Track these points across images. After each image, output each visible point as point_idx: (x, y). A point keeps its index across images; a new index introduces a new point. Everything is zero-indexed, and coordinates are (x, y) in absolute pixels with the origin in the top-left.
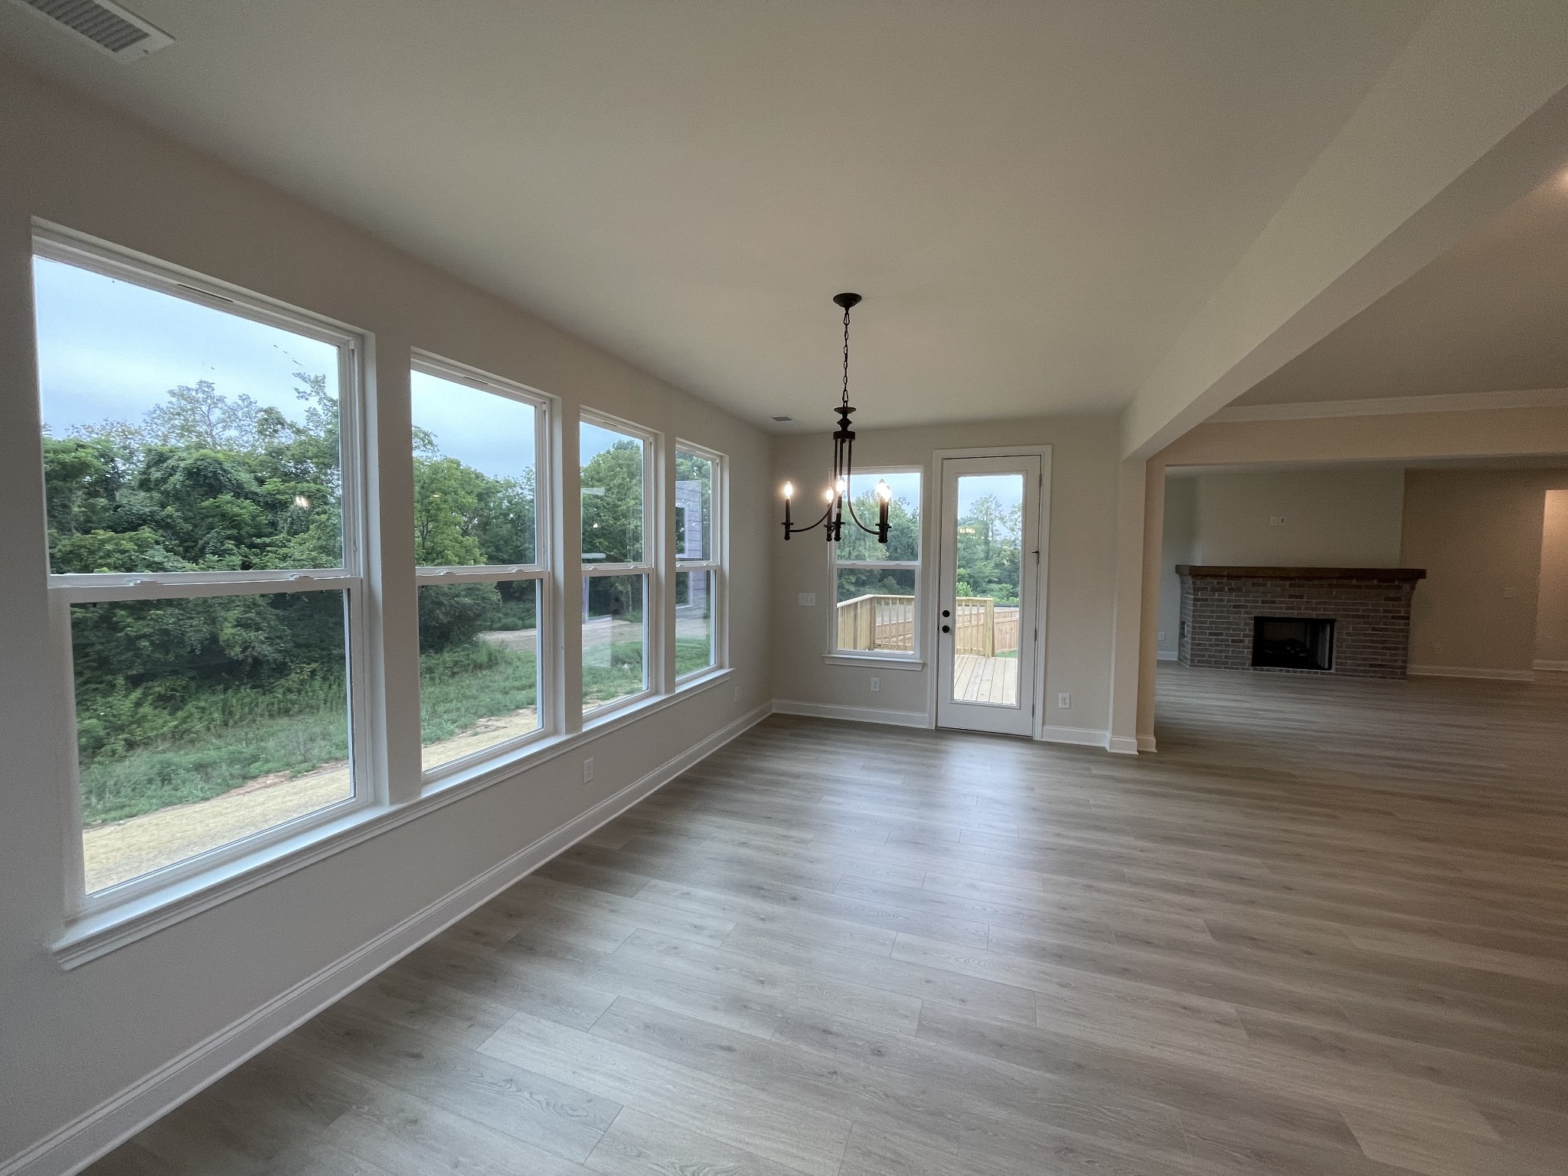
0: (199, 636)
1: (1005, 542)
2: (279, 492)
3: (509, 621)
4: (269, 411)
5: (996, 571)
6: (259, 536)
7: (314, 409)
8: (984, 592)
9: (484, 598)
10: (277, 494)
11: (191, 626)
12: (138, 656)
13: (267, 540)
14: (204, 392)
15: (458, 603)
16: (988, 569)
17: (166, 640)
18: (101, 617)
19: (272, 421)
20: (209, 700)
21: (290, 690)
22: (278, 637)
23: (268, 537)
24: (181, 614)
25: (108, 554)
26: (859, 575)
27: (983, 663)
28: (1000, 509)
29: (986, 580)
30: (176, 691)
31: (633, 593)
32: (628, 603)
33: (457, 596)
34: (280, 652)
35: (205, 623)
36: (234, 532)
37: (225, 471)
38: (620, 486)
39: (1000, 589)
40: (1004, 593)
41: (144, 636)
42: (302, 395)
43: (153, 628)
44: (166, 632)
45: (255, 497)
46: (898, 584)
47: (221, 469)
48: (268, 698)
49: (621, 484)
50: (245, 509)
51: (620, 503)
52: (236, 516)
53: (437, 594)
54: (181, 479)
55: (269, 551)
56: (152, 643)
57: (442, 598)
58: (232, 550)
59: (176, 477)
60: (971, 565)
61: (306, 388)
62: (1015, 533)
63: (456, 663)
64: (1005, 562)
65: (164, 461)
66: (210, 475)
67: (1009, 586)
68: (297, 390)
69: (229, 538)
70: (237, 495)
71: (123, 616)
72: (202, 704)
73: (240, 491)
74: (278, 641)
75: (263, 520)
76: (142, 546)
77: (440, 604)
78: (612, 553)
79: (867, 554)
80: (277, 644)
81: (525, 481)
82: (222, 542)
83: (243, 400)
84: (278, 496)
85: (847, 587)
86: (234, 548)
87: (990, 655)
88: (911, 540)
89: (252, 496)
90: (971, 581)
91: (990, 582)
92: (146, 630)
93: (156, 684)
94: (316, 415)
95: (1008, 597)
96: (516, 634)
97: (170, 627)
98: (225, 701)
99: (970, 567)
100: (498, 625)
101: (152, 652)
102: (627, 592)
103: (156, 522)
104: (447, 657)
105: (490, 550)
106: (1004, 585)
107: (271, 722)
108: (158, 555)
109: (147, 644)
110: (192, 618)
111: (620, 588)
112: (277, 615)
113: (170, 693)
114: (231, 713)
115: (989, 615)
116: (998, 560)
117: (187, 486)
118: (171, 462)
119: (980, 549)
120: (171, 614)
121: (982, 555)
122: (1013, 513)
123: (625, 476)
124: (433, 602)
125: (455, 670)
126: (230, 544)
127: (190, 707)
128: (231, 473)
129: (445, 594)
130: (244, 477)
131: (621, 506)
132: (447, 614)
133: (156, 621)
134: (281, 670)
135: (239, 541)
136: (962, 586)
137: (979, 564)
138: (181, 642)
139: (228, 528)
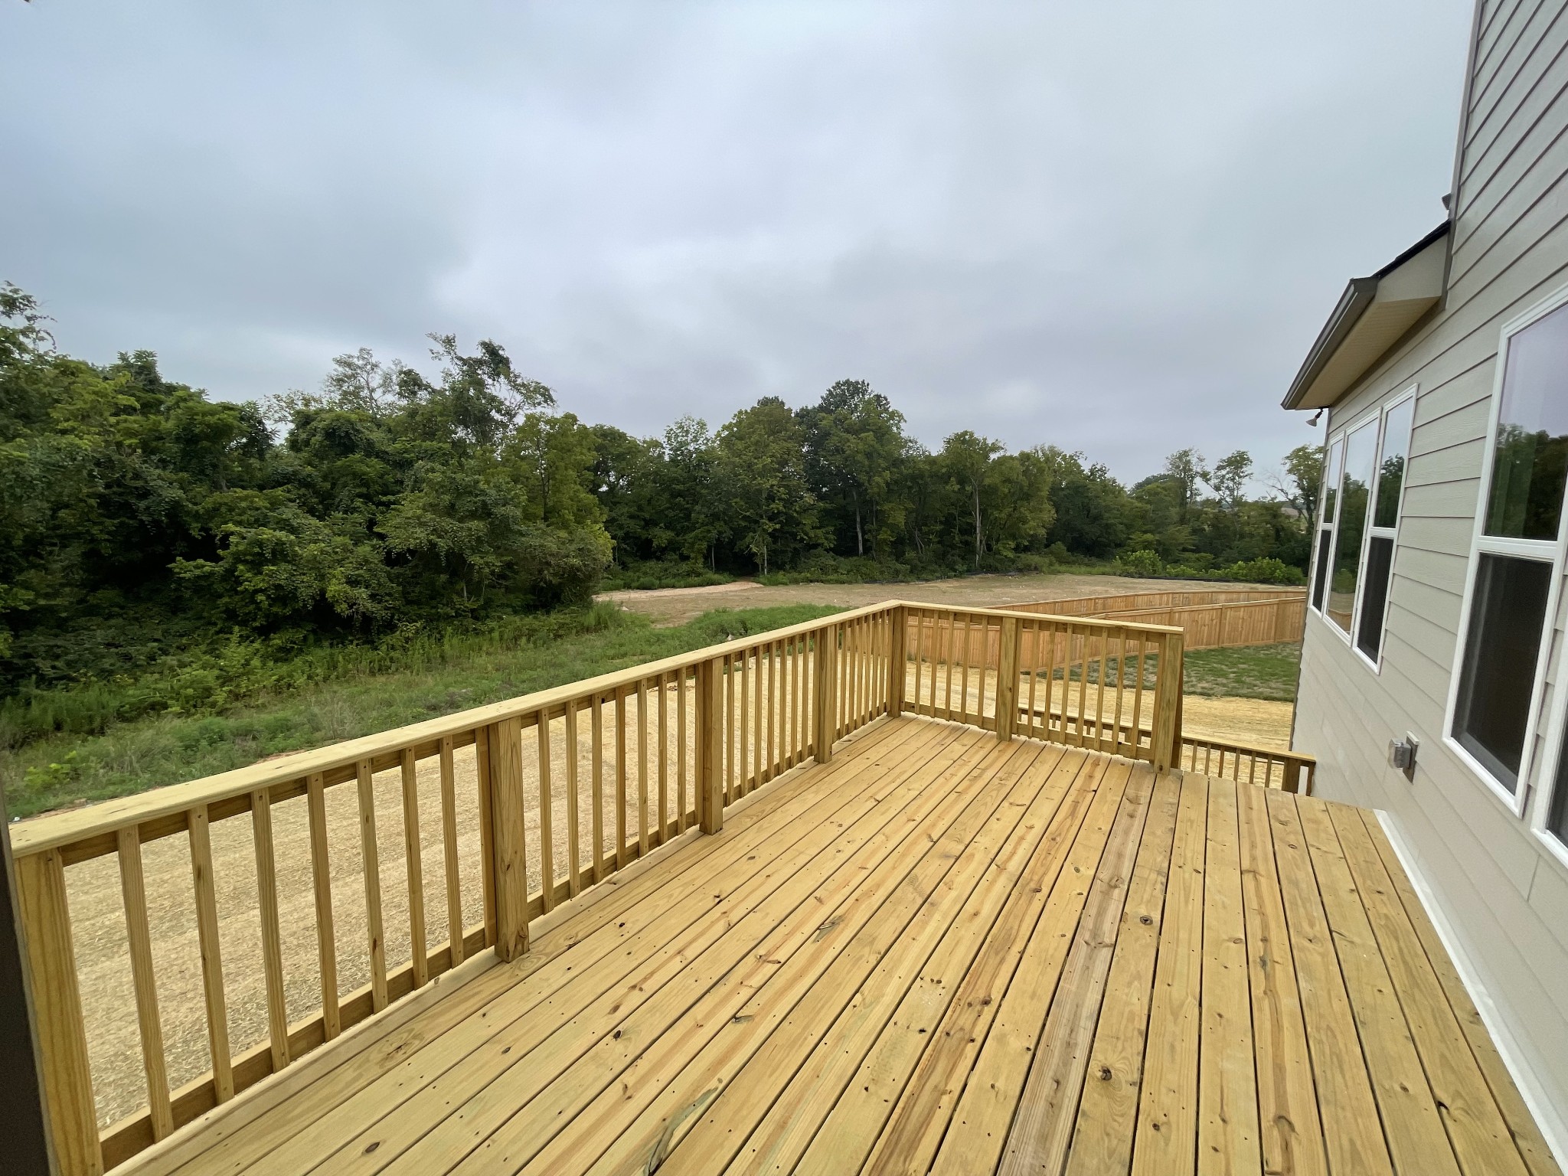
0: (310, 591)
1: (1208, 502)
2: (406, 451)
3: (643, 580)
4: (409, 373)
5: (1193, 537)
6: (385, 494)
7: (448, 369)
8: (1176, 561)
9: (595, 559)
10: (404, 452)
11: (303, 582)
12: (260, 609)
13: (392, 498)
14: (364, 358)
15: (566, 564)
16: (1182, 534)
17: (283, 595)
18: (226, 570)
19: (411, 382)
20: (320, 654)
21: (393, 648)
22: (387, 594)
23: (394, 495)
24: (295, 570)
25: (243, 512)
26: (1020, 540)
27: (1145, 794)
28: (1204, 464)
29: (1181, 548)
30: (295, 643)
31: (768, 555)
32: (763, 565)
33: (567, 556)
34: (387, 608)
35: (315, 579)
36: (364, 490)
37: (358, 431)
38: (757, 443)
39: (1198, 559)
40: (1202, 564)
41: (261, 591)
42: (437, 356)
43: (268, 582)
44: (278, 587)
45: (385, 456)
46: (1068, 550)
47: (353, 428)
48: (372, 654)
49: (758, 441)
50: (373, 467)
51: (756, 461)
52: (364, 475)
53: (545, 554)
54: (320, 439)
55: (392, 509)
56: (268, 597)
57: (549, 559)
58: (359, 508)
59: (317, 438)
60: (1161, 530)
61: (440, 348)
62: (1221, 492)
63: (562, 626)
64: (1206, 527)
65: (309, 423)
66: (343, 434)
67: (1210, 556)
68: (431, 350)
69: (360, 495)
70: (368, 455)
71: (242, 571)
72: (310, 658)
73: (371, 450)
74: (387, 598)
75: (390, 478)
76: (274, 504)
77: (548, 564)
78: (748, 514)
79: (1029, 516)
80: (386, 601)
81: (666, 440)
82: (352, 500)
83: (396, 365)
84: (405, 455)
85: (1005, 554)
86: (361, 505)
87: (1167, 764)
88: (1086, 501)
89: (381, 455)
90: (1160, 549)
91: (1185, 550)
92: (261, 585)
93: (276, 636)
94: (451, 375)
95: (1207, 569)
96: (650, 593)
97: (282, 582)
98: (332, 655)
99: (1159, 533)
100: (636, 584)
101: (270, 605)
102: (762, 553)
103: (299, 481)
104: (555, 618)
105: (632, 510)
106: (1203, 554)
107: (372, 680)
108: (289, 512)
109: (264, 598)
110: (304, 574)
111: (754, 550)
112: (388, 574)
113: (289, 645)
114: (335, 668)
115: (1169, 671)
116: (1196, 525)
117: (325, 447)
118: (314, 424)
119: (1174, 512)
120: (285, 570)
121: (1176, 518)
122: (1219, 468)
123: (763, 432)
124: (541, 562)
125: (561, 632)
126: (358, 502)
127: (298, 661)
128: (363, 433)
129: (552, 555)
130: (376, 436)
131: (757, 464)
132: (555, 575)
133: (271, 576)
134: (390, 627)
135: (367, 498)
136: (1148, 554)
137: (1172, 529)
138: (295, 598)
139: (359, 486)
